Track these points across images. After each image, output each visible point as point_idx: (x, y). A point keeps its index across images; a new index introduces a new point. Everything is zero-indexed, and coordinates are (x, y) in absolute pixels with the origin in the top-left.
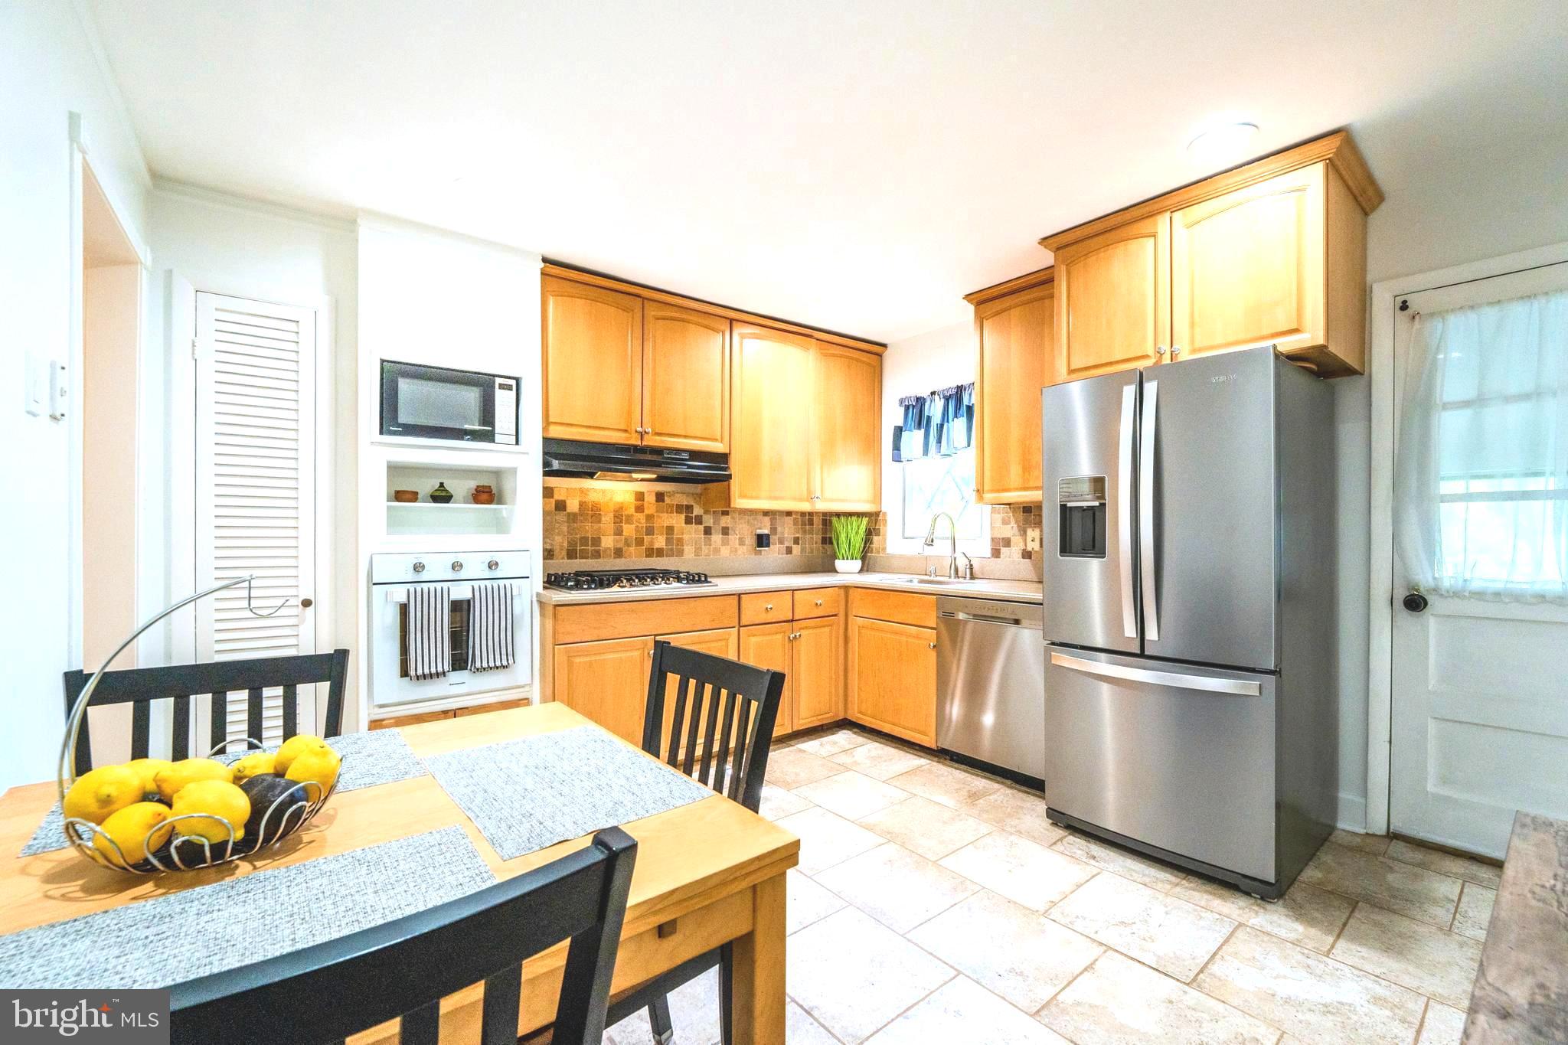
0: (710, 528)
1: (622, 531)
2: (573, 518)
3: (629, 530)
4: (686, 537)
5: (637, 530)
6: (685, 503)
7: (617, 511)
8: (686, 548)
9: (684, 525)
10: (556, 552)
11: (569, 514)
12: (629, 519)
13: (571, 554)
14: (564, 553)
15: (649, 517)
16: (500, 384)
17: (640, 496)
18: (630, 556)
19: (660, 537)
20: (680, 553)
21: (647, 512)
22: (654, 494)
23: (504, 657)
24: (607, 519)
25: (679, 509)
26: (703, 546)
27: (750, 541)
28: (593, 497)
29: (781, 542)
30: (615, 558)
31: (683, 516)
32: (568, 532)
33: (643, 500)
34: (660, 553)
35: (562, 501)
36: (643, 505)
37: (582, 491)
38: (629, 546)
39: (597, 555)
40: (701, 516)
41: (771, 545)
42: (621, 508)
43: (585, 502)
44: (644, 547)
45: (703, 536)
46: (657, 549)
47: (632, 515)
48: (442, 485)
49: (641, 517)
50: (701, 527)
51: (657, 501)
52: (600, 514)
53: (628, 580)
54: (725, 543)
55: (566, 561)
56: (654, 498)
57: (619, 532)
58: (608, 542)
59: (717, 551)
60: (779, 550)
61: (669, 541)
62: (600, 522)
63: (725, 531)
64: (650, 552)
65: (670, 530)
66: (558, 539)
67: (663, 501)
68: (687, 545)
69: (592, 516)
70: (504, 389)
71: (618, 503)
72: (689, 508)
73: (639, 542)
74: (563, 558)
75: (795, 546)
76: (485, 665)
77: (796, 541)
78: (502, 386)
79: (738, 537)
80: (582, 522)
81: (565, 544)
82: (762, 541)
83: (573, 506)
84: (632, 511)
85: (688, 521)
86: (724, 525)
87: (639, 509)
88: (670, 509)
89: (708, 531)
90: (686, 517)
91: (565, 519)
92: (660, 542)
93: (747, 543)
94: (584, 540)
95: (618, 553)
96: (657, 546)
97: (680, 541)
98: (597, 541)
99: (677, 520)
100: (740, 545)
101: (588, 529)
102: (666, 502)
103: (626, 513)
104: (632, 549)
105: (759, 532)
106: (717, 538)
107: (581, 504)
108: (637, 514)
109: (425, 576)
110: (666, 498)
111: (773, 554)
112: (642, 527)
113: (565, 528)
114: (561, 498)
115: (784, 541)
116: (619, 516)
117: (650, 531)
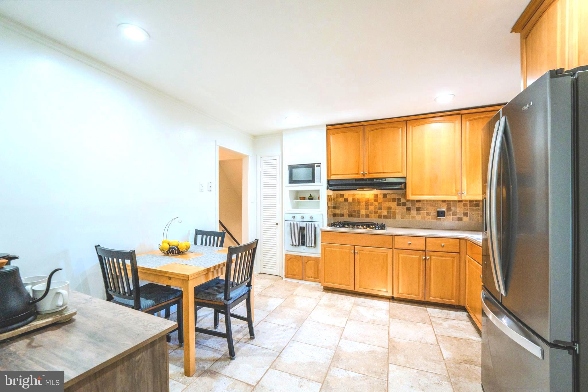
0: (410, 208)
1: (369, 208)
2: (350, 204)
3: (371, 208)
4: (397, 211)
5: (375, 208)
6: (397, 197)
7: (367, 201)
8: (397, 216)
9: (396, 206)
10: (345, 215)
11: (349, 202)
12: (372, 204)
13: (350, 216)
14: (347, 215)
15: (380, 203)
16: (316, 166)
17: (376, 196)
18: (372, 218)
19: (385, 211)
20: (394, 217)
21: (379, 201)
22: (382, 195)
23: (312, 244)
24: (363, 204)
25: (394, 200)
26: (406, 215)
27: (433, 214)
28: (357, 197)
29: (454, 214)
30: (366, 218)
31: (396, 203)
32: (349, 208)
33: (378, 197)
34: (385, 217)
35: (346, 198)
36: (377, 199)
37: (354, 195)
38: (371, 214)
39: (359, 216)
40: (405, 203)
41: (446, 216)
42: (368, 200)
43: (355, 198)
44: (378, 214)
45: (406, 211)
46: (383, 215)
47: (373, 203)
48: (311, 195)
49: (376, 203)
50: (405, 207)
51: (383, 197)
52: (360, 203)
53: (362, 226)
54: (418, 214)
55: (348, 218)
56: (382, 196)
57: (367, 209)
58: (363, 212)
59: (413, 217)
60: (453, 218)
61: (388, 212)
62: (360, 205)
63: (418, 209)
64: (380, 217)
65: (389, 208)
66: (345, 211)
67: (386, 197)
68: (398, 214)
69: (357, 203)
70: (317, 167)
71: (367, 198)
72: (399, 200)
73: (376, 212)
74: (347, 217)
75: (465, 217)
76: (309, 245)
77: (466, 215)
78: (317, 166)
79: (426, 212)
80: (353, 205)
81: (348, 212)
82: (440, 214)
83: (350, 199)
84: (373, 201)
85: (398, 205)
86: (418, 207)
87: (376, 200)
88: (389, 200)
89: (408, 209)
90: (397, 203)
91: (348, 204)
92: (385, 213)
93: (431, 214)
94: (354, 211)
95: (367, 216)
96: (383, 214)
97: (394, 213)
98: (359, 212)
99: (394, 205)
100: (427, 215)
101: (356, 208)
102: (388, 198)
103: (370, 202)
104: (373, 215)
105: (439, 209)
106: (413, 212)
107: (353, 199)
108: (375, 202)
109: (295, 219)
110: (387, 196)
111: (448, 220)
112: (377, 207)
113: (347, 207)
114: (346, 197)
115: (456, 214)
116: (368, 203)
117: (380, 209)
